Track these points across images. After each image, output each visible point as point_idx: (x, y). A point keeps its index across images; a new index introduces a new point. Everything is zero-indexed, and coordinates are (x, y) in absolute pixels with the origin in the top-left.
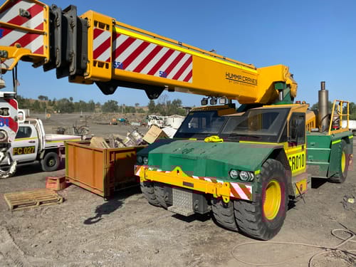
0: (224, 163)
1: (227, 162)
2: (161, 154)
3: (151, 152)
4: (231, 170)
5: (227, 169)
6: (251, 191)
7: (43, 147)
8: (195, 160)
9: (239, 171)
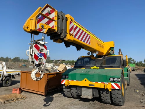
0: (107, 76)
1: (108, 75)
2: (75, 74)
3: (69, 73)
4: (110, 78)
5: (108, 78)
6: (120, 86)
7: (5, 75)
8: (93, 75)
9: (114, 78)
